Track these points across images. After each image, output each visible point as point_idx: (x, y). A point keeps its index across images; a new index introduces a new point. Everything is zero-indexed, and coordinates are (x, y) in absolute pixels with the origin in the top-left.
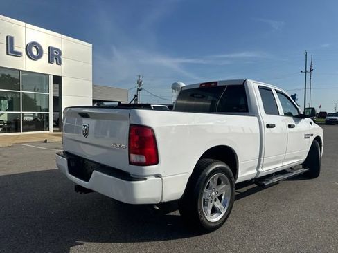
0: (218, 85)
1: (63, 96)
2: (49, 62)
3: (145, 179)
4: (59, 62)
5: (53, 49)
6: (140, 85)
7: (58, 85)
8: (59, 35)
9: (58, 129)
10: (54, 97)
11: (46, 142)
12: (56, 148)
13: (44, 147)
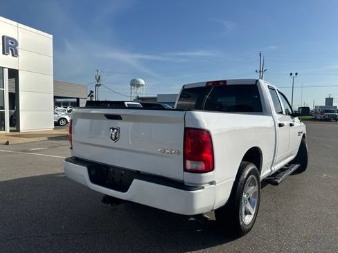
0: (228, 84)
1: (20, 92)
2: (4, 53)
3: (203, 188)
4: (15, 54)
5: (9, 38)
6: (98, 81)
7: (14, 80)
8: (15, 23)
9: (15, 129)
10: (9, 93)
11: (7, 143)
12: (24, 151)
13: (5, 150)
